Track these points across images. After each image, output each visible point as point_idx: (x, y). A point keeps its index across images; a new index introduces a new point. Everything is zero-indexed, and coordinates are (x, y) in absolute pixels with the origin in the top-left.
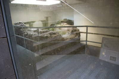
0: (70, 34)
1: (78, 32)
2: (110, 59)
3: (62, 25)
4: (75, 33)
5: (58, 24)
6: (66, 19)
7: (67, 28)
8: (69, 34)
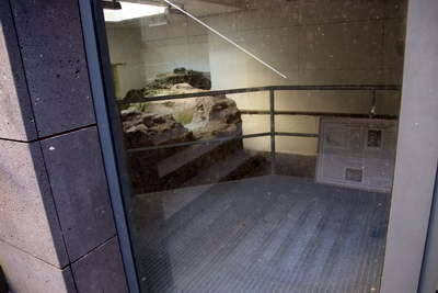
0: (208, 118)
1: (234, 112)
2: (347, 178)
3: (174, 89)
4: (224, 113)
5: (158, 88)
6: (183, 70)
7: (194, 99)
8: (204, 119)
